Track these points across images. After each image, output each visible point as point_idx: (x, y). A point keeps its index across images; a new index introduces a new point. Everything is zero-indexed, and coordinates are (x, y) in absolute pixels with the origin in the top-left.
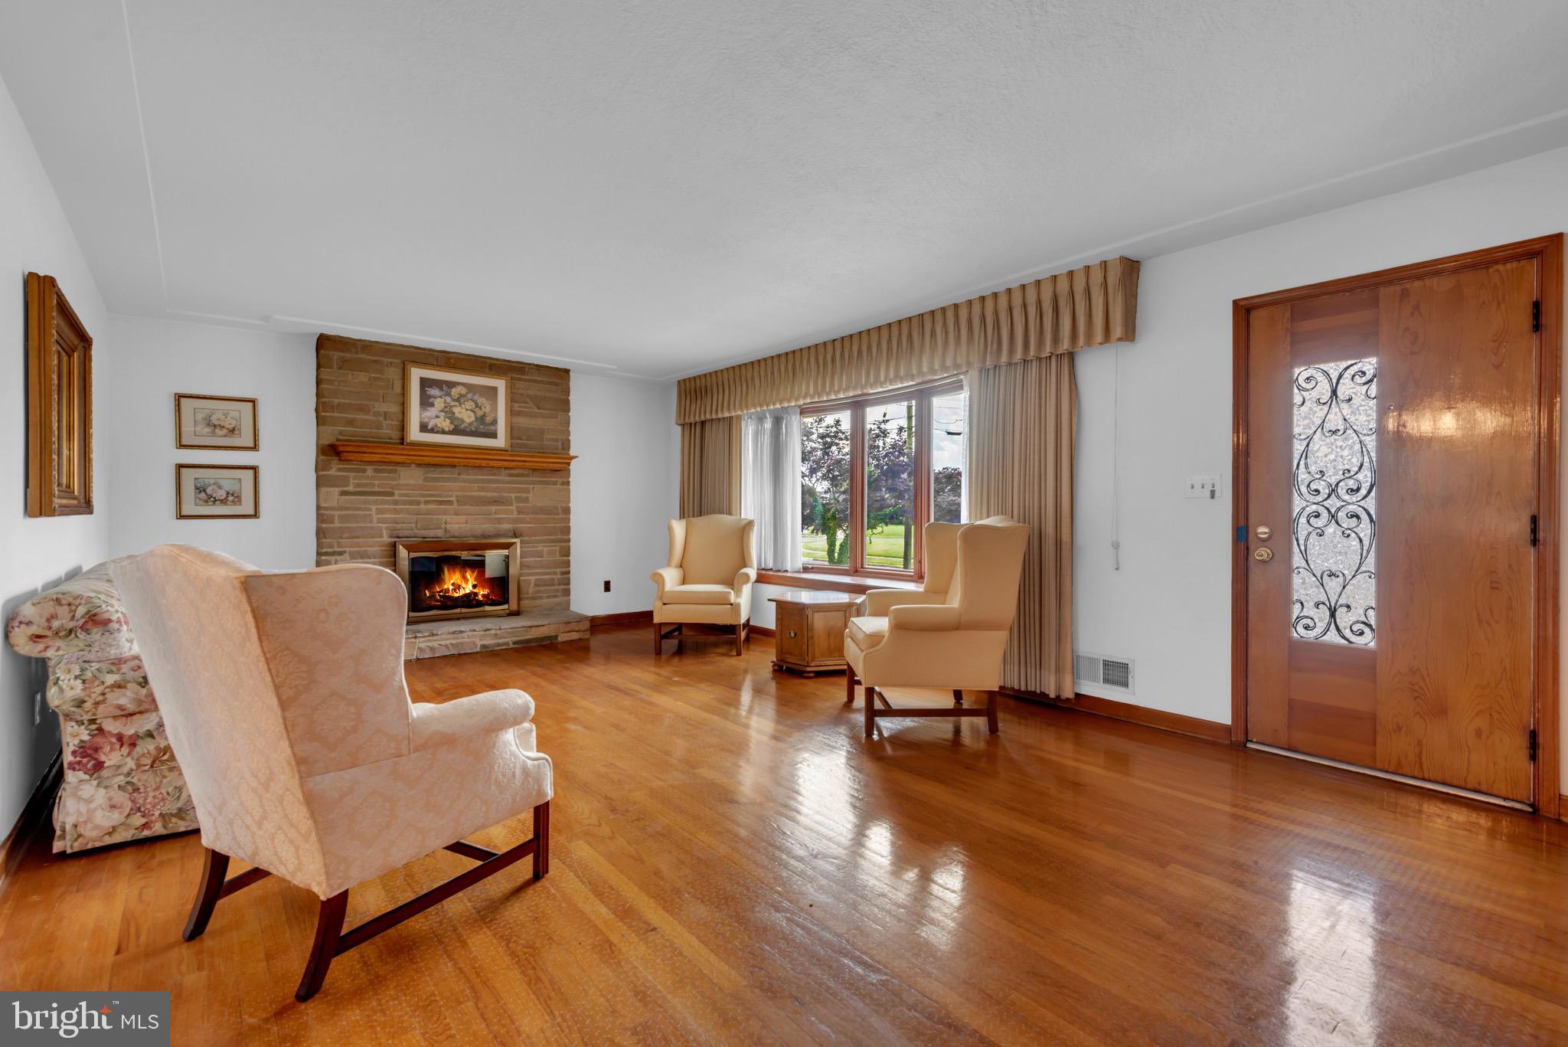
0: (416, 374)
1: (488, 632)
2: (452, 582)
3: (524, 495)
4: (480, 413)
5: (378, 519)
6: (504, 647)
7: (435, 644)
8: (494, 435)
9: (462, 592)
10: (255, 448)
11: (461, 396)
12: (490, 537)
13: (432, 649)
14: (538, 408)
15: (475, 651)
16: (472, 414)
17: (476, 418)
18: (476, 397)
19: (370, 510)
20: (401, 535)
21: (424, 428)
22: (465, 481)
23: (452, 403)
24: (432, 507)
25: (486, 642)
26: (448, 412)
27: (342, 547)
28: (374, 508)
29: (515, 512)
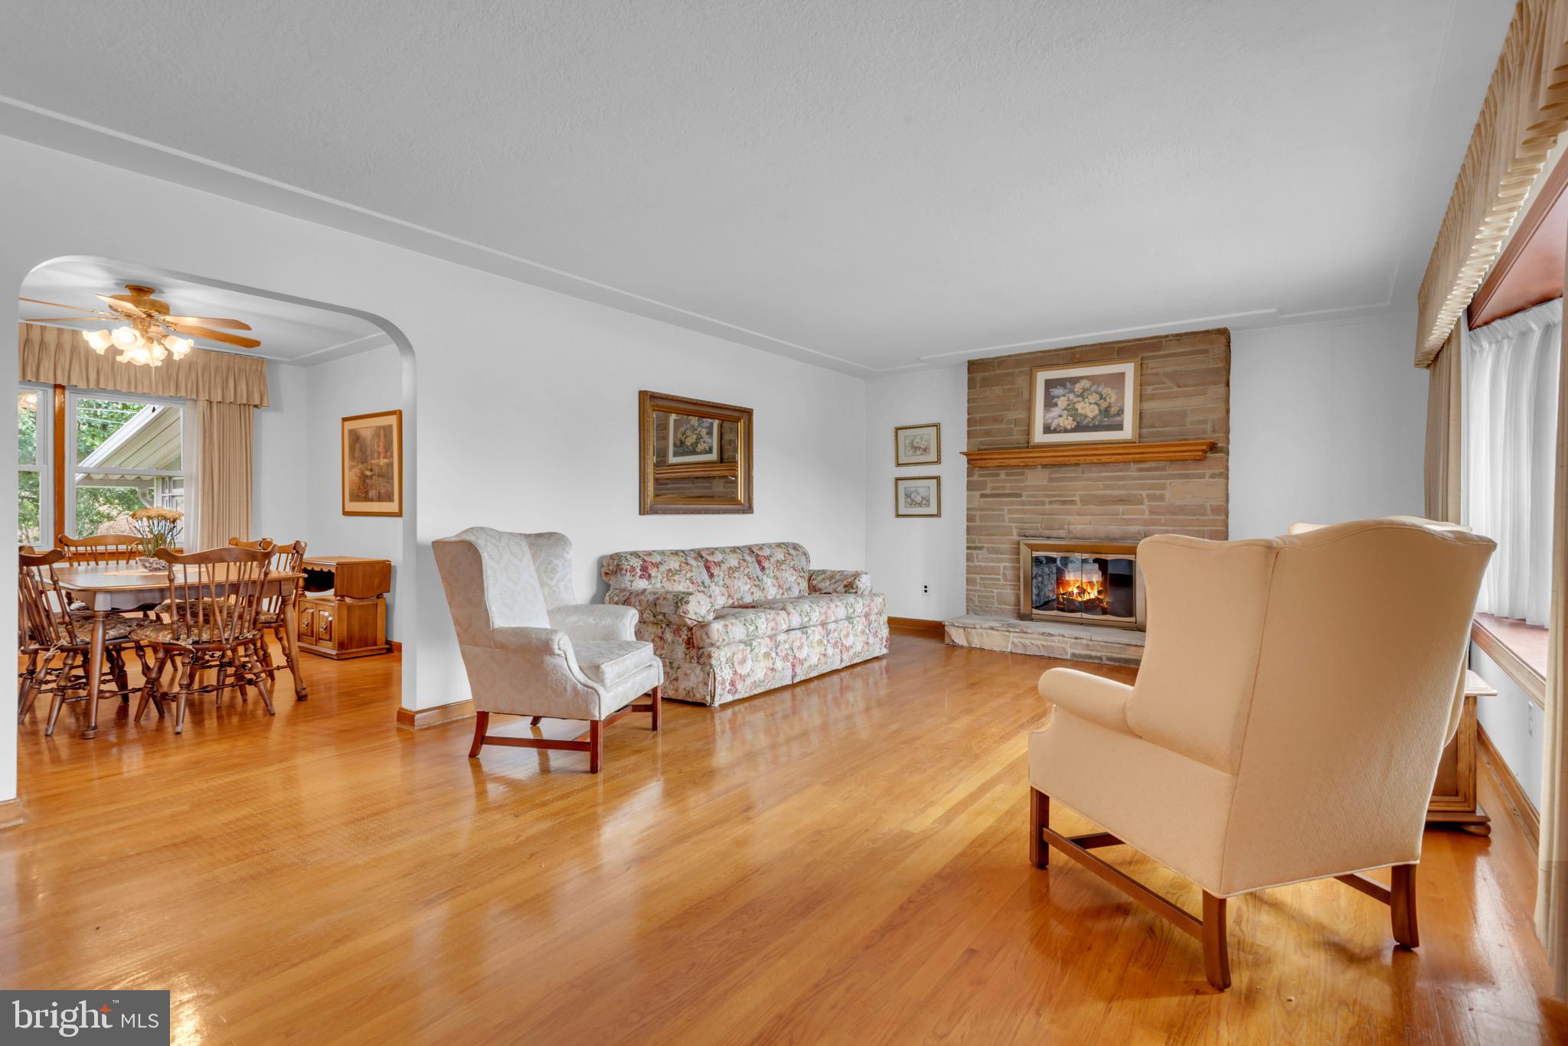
0: (1042, 377)
1: (1079, 641)
2: (1077, 585)
3: (1158, 492)
4: (1104, 405)
5: (1009, 518)
6: (1096, 661)
7: (1027, 642)
8: (1119, 427)
9: (1086, 597)
10: (938, 462)
11: (1085, 390)
12: (1115, 539)
13: (1024, 646)
14: (1179, 386)
15: (1064, 657)
16: (1096, 407)
17: (1100, 411)
18: (1100, 389)
19: (1002, 510)
20: (1027, 534)
21: (1047, 430)
22: (1089, 479)
23: (1076, 400)
24: (1057, 507)
25: (1077, 652)
26: (1071, 410)
27: (982, 543)
28: (1006, 508)
29: (1147, 513)
